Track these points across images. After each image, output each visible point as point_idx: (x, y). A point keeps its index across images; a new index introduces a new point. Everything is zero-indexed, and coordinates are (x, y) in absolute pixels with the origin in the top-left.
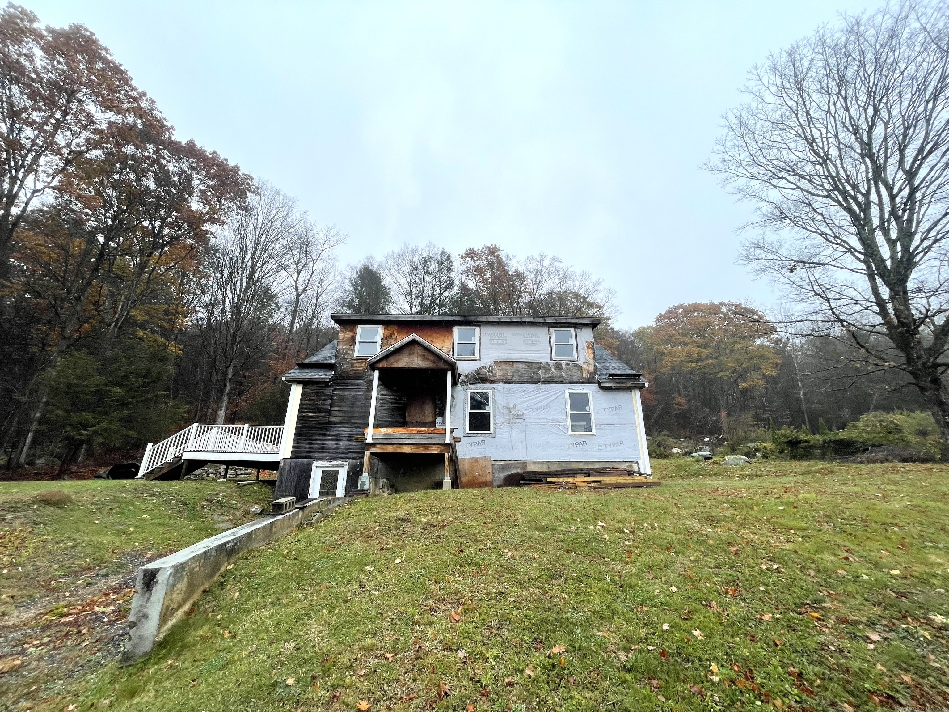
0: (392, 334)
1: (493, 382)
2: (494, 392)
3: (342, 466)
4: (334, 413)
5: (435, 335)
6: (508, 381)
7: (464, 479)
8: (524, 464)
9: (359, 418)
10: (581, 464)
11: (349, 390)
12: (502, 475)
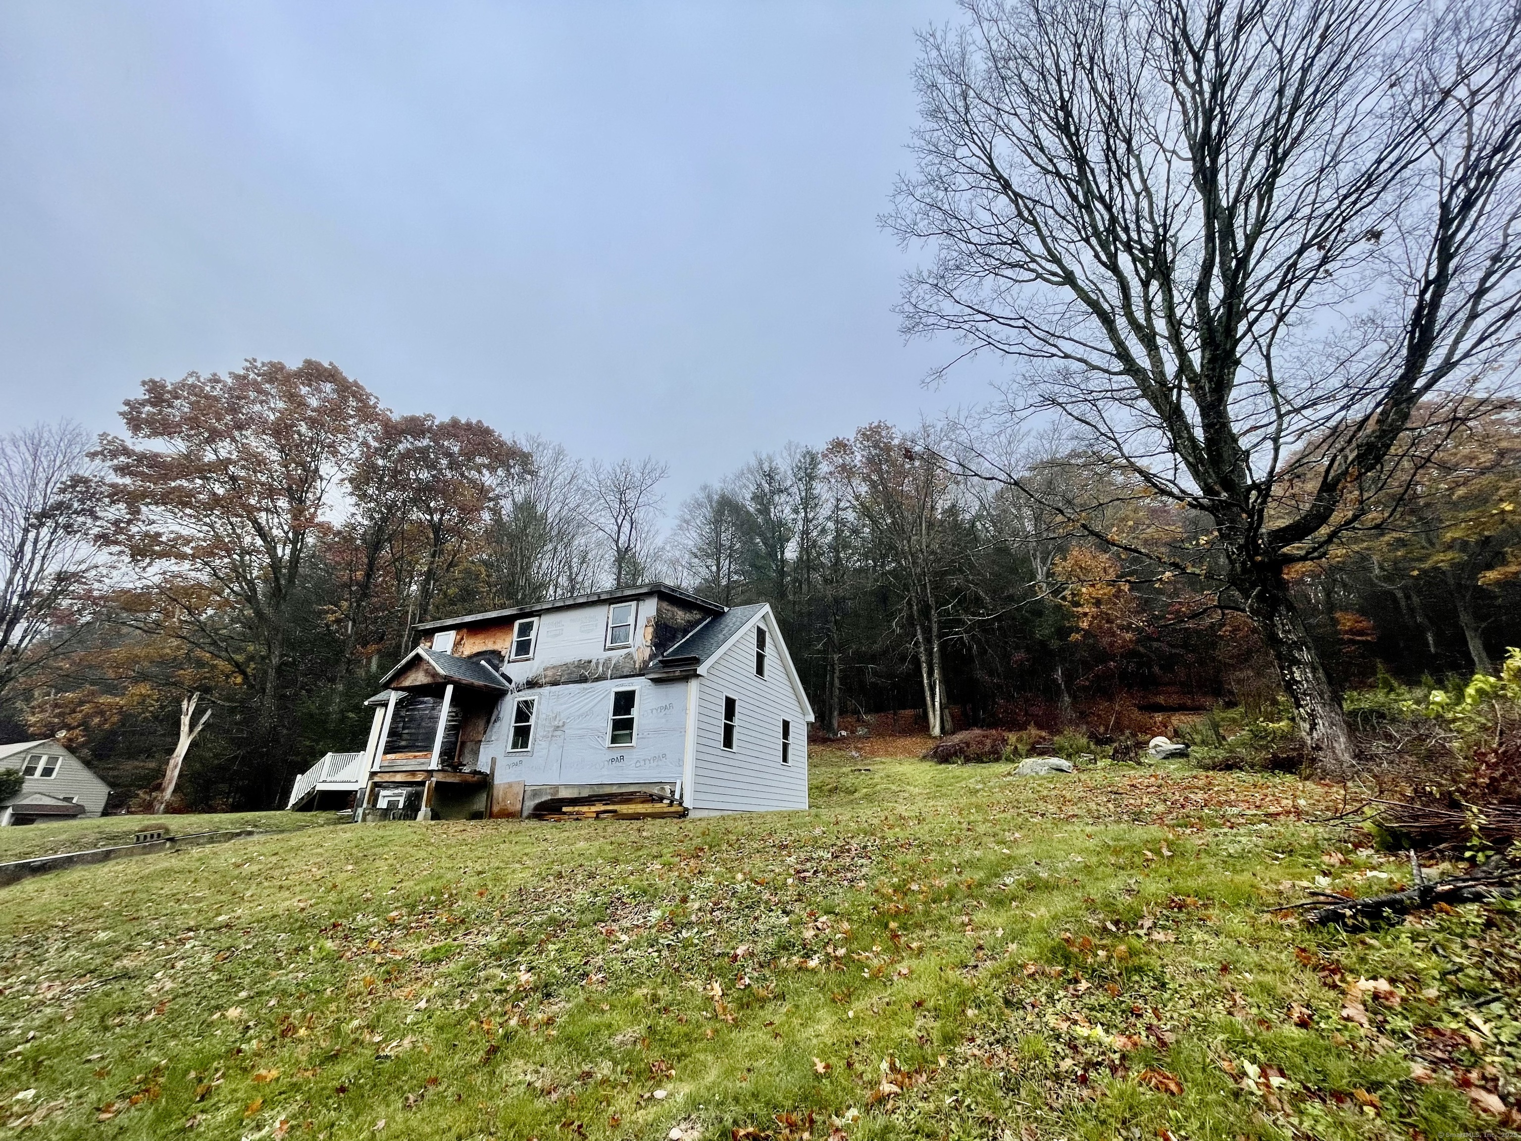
0: (462, 639)
1: (541, 686)
2: (540, 698)
3: (400, 795)
4: (405, 736)
5: (499, 634)
6: (555, 683)
7: (496, 809)
8: (556, 788)
9: (423, 741)
10: (615, 787)
11: (418, 710)
12: (530, 804)
